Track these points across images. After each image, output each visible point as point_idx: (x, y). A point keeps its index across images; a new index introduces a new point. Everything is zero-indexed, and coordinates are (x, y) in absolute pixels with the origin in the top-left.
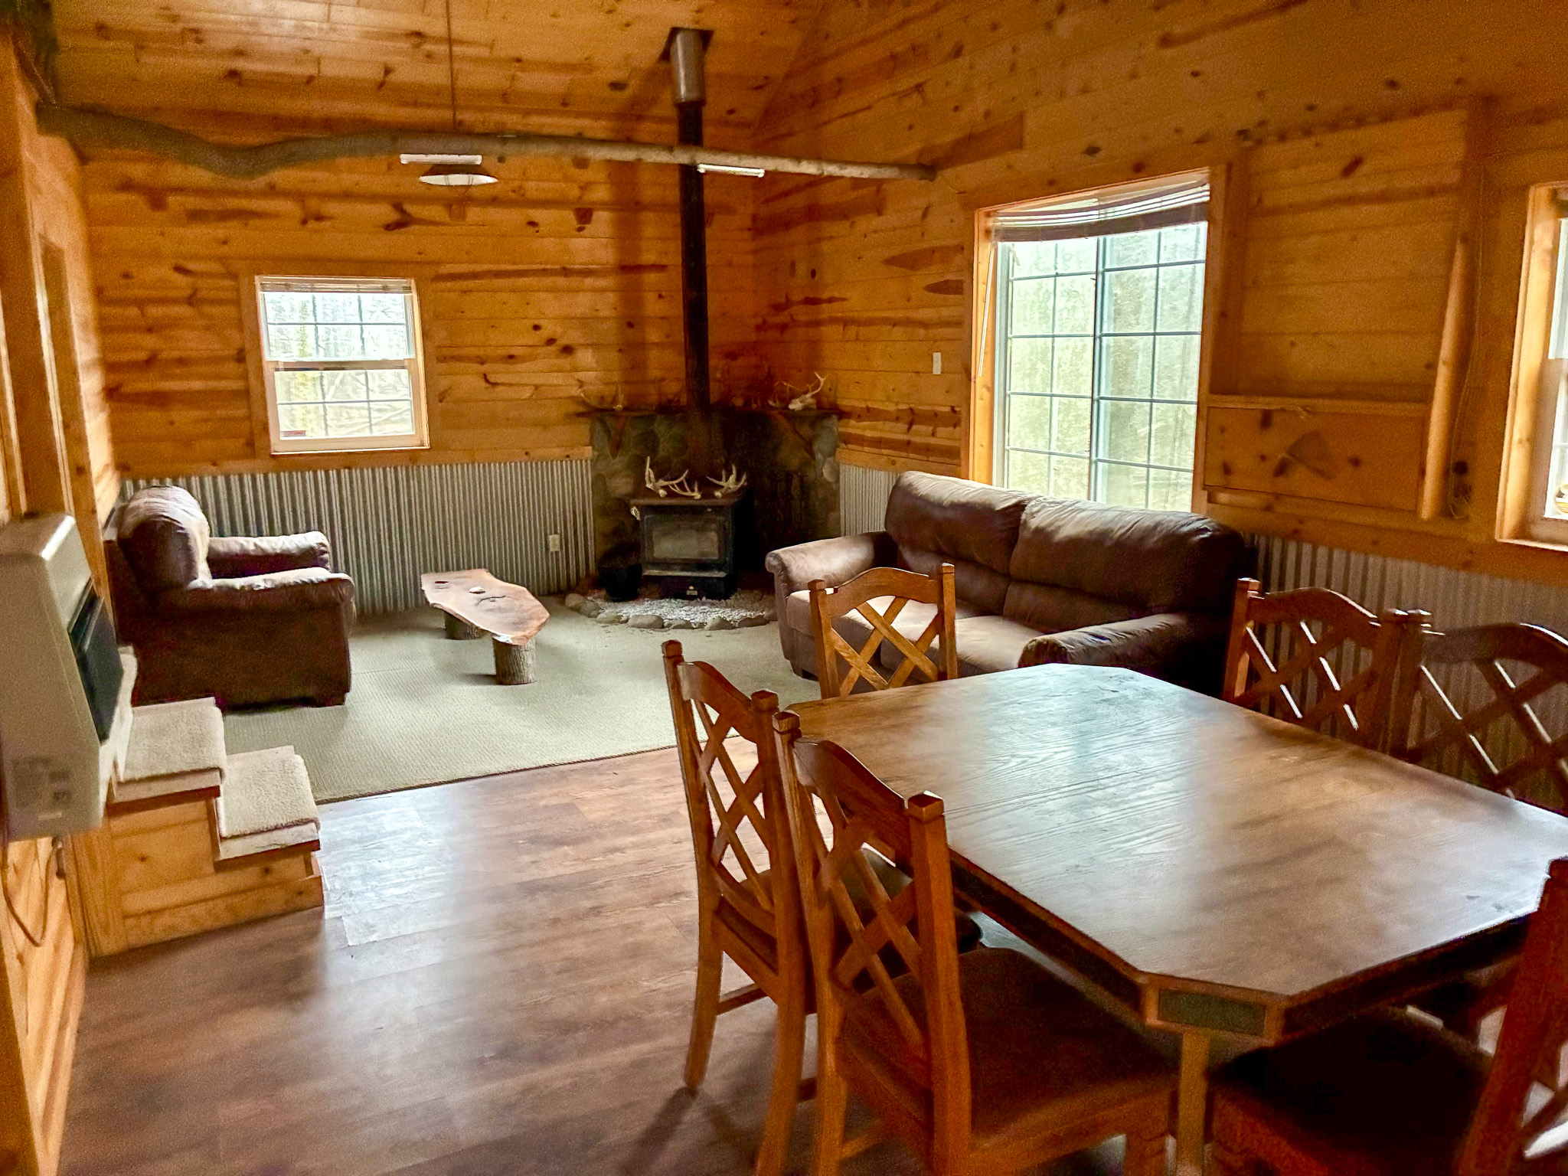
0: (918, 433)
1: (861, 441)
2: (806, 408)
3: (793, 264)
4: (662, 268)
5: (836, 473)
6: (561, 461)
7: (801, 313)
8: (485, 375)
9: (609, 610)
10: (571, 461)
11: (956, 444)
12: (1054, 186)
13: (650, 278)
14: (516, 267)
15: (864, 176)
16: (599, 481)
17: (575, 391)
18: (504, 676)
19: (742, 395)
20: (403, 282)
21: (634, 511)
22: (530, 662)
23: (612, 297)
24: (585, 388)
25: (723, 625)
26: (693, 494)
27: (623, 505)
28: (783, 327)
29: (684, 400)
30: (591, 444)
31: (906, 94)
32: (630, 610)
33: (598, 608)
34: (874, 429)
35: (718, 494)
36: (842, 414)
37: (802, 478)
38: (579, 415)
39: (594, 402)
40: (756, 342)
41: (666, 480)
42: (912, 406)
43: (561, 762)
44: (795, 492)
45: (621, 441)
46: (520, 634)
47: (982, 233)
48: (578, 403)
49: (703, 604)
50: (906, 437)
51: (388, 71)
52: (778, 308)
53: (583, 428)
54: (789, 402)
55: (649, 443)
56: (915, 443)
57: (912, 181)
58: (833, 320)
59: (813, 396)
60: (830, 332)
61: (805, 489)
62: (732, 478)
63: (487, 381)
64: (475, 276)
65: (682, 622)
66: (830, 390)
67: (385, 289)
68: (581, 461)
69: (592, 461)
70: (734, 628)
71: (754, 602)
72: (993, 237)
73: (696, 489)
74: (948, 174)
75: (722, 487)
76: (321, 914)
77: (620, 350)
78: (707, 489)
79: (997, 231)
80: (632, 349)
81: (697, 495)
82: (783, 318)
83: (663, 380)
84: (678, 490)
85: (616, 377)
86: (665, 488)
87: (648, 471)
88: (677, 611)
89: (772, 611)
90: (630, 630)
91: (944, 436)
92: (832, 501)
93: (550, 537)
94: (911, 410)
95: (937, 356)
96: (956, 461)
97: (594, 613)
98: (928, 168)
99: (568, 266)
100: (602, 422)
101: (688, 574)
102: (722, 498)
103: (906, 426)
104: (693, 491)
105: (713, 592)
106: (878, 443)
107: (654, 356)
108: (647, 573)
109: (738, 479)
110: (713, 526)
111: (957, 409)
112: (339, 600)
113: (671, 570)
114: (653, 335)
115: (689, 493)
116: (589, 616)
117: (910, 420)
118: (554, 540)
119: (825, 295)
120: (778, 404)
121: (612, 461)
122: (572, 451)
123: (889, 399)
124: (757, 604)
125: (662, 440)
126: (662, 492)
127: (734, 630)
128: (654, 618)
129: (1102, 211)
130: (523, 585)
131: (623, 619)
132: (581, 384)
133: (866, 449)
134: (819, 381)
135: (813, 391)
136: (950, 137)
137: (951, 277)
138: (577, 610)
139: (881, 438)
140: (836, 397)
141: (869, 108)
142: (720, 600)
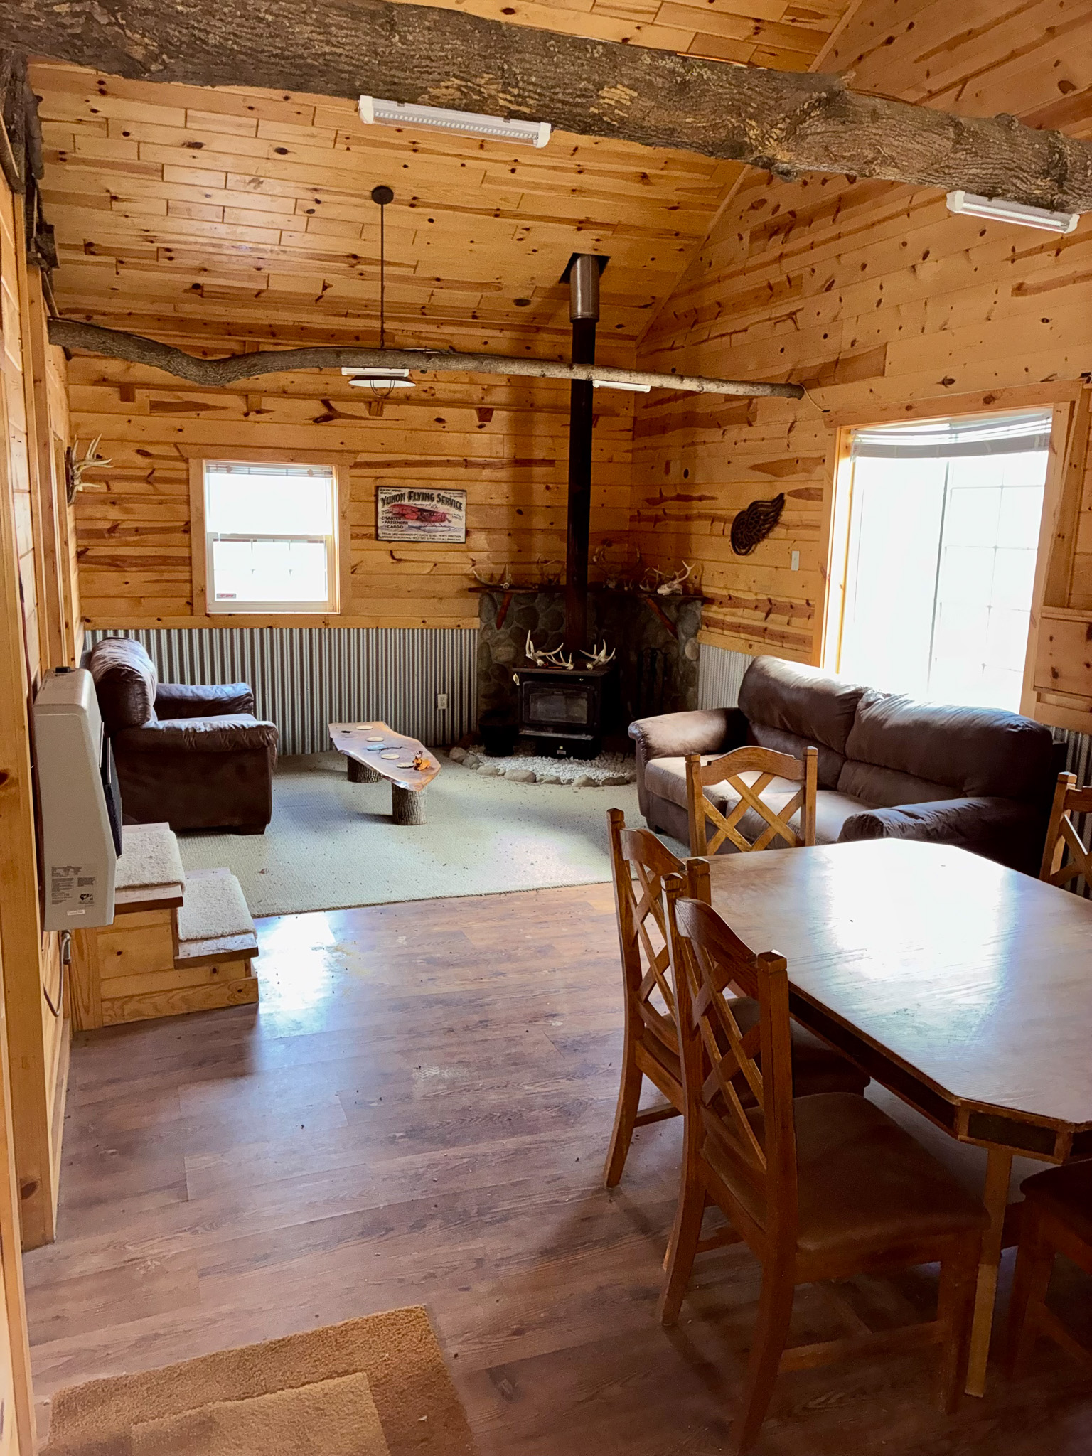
0: (773, 622)
1: (720, 625)
2: (673, 593)
3: (668, 463)
4: (551, 463)
5: (697, 651)
6: (453, 630)
7: (673, 508)
8: (391, 552)
9: (489, 763)
10: (461, 630)
11: (809, 633)
12: (910, 411)
13: (538, 471)
14: (423, 458)
15: (738, 394)
16: (485, 648)
17: (469, 569)
18: (400, 816)
19: (616, 578)
20: (327, 468)
21: (515, 677)
22: (423, 806)
23: (505, 488)
24: (476, 566)
25: (590, 783)
26: (568, 665)
27: (503, 672)
28: (656, 519)
29: (563, 581)
30: (479, 616)
31: (779, 320)
32: (509, 765)
33: (478, 761)
34: (733, 615)
35: (589, 666)
36: (708, 601)
37: (665, 655)
38: (471, 590)
39: (484, 579)
40: (629, 531)
41: (543, 651)
42: (769, 596)
43: (451, 895)
44: (659, 667)
45: (505, 614)
46: (417, 781)
47: (842, 448)
48: (471, 579)
49: (571, 763)
50: (764, 625)
51: (325, 287)
52: (652, 502)
53: (473, 603)
54: (658, 587)
55: (531, 619)
56: (771, 630)
57: (783, 400)
58: (701, 517)
59: (680, 583)
60: (700, 527)
61: (669, 666)
62: (603, 653)
63: (393, 557)
64: (388, 464)
65: (552, 779)
66: (696, 577)
67: (310, 474)
68: (470, 630)
69: (479, 630)
70: (598, 786)
71: (617, 764)
72: (852, 452)
73: (570, 660)
74: (813, 394)
75: (594, 660)
76: (256, 1010)
77: (509, 535)
78: (580, 662)
79: (856, 447)
80: (520, 533)
81: (570, 666)
82: (657, 511)
83: (546, 562)
84: (554, 660)
85: (505, 558)
86: (543, 658)
87: (529, 643)
88: (548, 768)
89: (632, 773)
90: (506, 782)
91: (798, 626)
92: (691, 676)
93: (439, 696)
94: (770, 600)
95: (796, 554)
96: (807, 649)
97: (475, 765)
98: (796, 388)
99: (469, 459)
100: (492, 598)
101: (560, 735)
102: (594, 669)
103: (764, 614)
104: (567, 662)
105: (582, 753)
106: (737, 628)
107: (539, 541)
108: (523, 732)
109: (608, 654)
110: (585, 695)
111: (810, 602)
112: (266, 744)
113: (543, 730)
114: (539, 522)
115: (564, 664)
116: (471, 768)
117: (768, 609)
118: (442, 699)
119: (696, 494)
120: (648, 588)
121: (498, 632)
122: (462, 621)
123: (750, 590)
124: (618, 766)
125: (541, 615)
126: (540, 662)
127: (598, 788)
128: (528, 774)
129: (954, 435)
130: (418, 738)
131: (501, 772)
132: (474, 563)
133: (726, 632)
134: (686, 569)
135: (680, 578)
136: (817, 361)
137: (811, 485)
138: (460, 762)
139: (740, 624)
140: (701, 585)
141: (745, 330)
142: (585, 760)
